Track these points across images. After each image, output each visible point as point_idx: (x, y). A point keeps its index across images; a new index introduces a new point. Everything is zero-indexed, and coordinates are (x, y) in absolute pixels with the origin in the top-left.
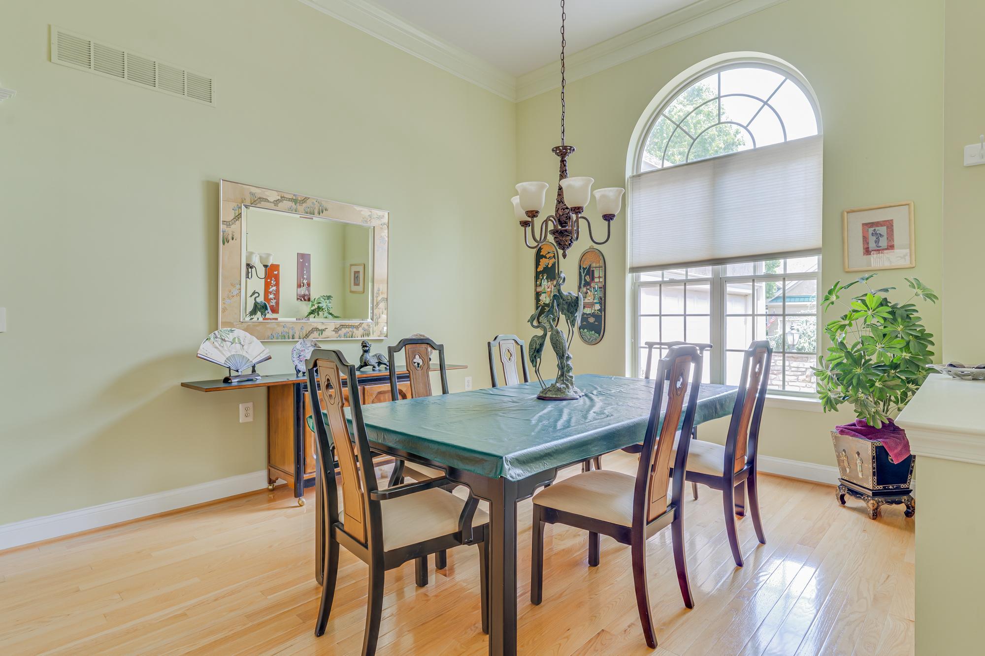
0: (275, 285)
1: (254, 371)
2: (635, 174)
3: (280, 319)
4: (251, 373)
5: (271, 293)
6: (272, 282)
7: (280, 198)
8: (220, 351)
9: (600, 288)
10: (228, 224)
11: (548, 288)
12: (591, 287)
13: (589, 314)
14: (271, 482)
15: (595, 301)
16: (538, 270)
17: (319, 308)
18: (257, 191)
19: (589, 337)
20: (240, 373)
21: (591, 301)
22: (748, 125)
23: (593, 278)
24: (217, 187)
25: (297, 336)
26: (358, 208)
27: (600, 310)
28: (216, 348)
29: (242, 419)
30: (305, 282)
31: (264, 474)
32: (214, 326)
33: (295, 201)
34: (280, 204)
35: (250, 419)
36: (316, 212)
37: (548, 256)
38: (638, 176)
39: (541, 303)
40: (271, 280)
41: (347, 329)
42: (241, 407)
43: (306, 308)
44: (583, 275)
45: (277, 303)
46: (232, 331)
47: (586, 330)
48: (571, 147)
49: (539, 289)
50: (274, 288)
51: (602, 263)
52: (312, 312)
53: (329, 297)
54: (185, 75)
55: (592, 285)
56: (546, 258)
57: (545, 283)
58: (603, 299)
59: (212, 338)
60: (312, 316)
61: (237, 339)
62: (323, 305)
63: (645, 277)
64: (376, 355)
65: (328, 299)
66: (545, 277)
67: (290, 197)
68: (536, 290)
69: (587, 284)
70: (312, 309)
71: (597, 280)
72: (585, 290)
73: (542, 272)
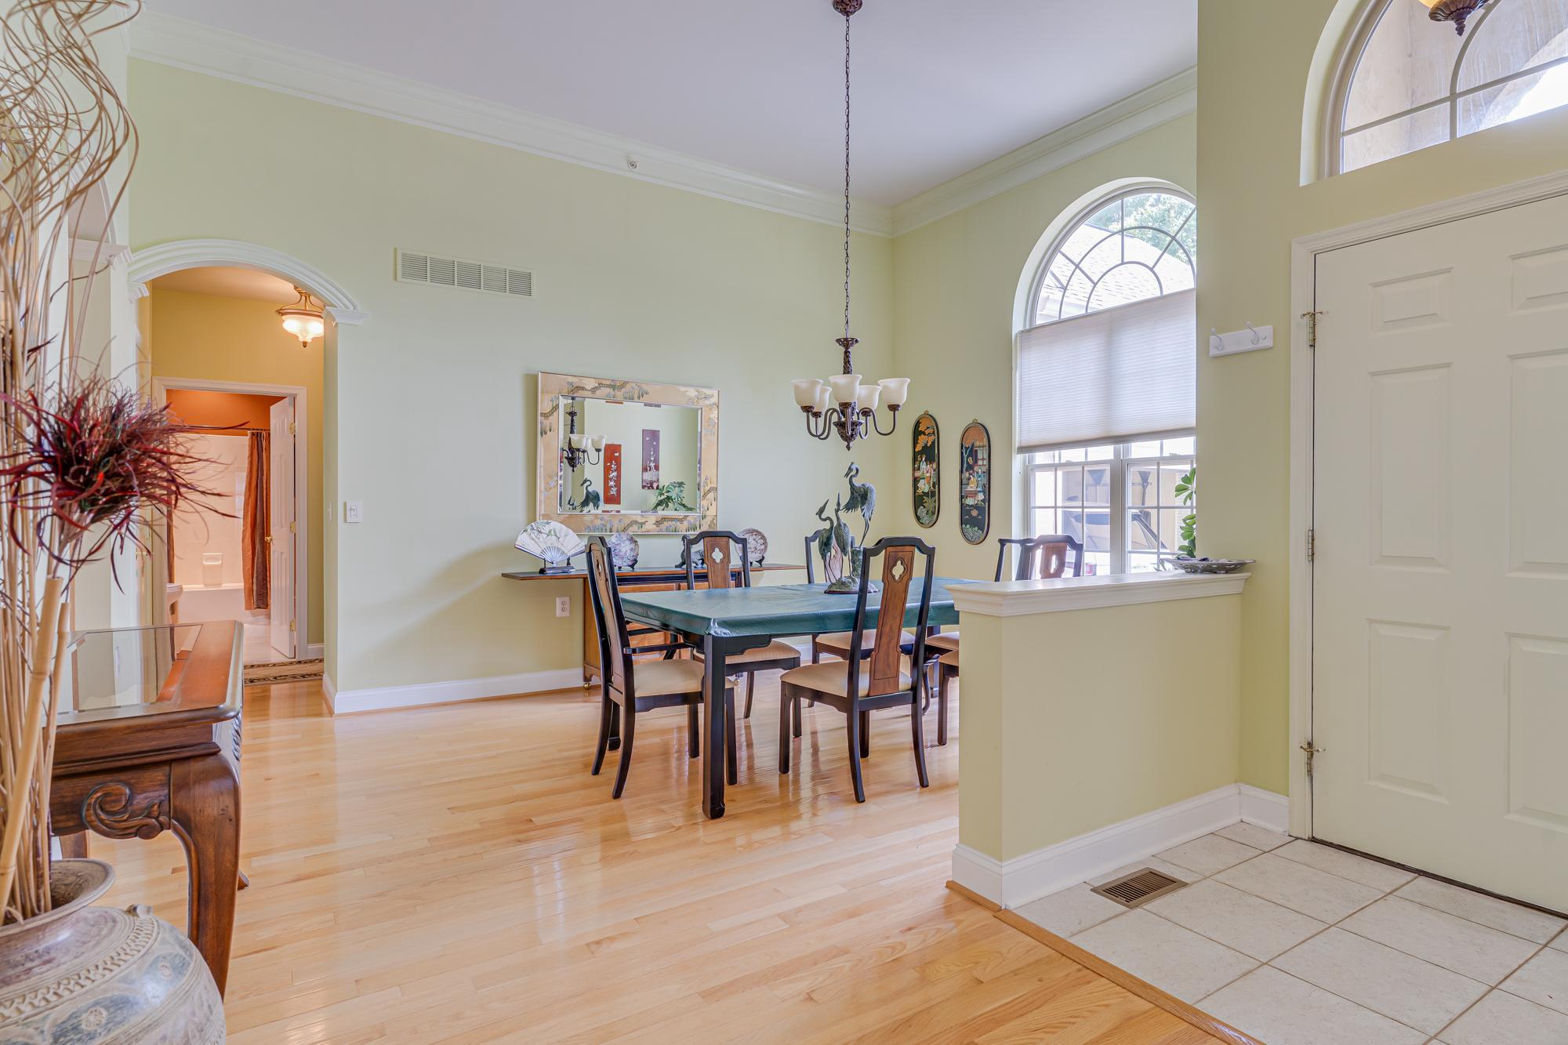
0: (615, 471)
1: (568, 564)
2: (1027, 328)
3: (622, 512)
4: (566, 565)
5: (611, 479)
6: (613, 466)
7: (597, 385)
8: (536, 542)
9: (984, 473)
10: (545, 415)
11: (927, 472)
12: (974, 471)
13: (972, 506)
14: (587, 679)
15: (979, 489)
16: (917, 450)
17: (669, 498)
18: (575, 380)
19: (972, 535)
20: (555, 565)
21: (975, 488)
22: (1154, 266)
23: (976, 460)
24: (536, 377)
25: (614, 529)
26: (682, 389)
27: (983, 501)
28: (533, 539)
29: (558, 613)
30: (652, 465)
31: (579, 671)
32: (532, 517)
33: (613, 387)
34: (597, 392)
35: (567, 614)
36: (636, 396)
37: (927, 432)
38: (1030, 331)
39: (920, 491)
40: (611, 463)
41: (670, 523)
42: (558, 601)
43: (653, 497)
44: (965, 456)
45: (619, 492)
46: (548, 523)
47: (968, 526)
48: (853, 339)
49: (917, 474)
50: (615, 474)
51: (986, 442)
52: (660, 503)
53: (681, 484)
54: (508, 273)
55: (976, 468)
56: (925, 434)
57: (923, 466)
58: (987, 486)
59: (529, 530)
60: (660, 508)
61: (552, 532)
62: (673, 494)
63: (1041, 458)
64: (698, 551)
65: (679, 487)
66: (924, 459)
67: (608, 383)
68: (913, 474)
69: (970, 468)
70: (660, 498)
71: (980, 463)
72: (967, 475)
73: (921, 453)
